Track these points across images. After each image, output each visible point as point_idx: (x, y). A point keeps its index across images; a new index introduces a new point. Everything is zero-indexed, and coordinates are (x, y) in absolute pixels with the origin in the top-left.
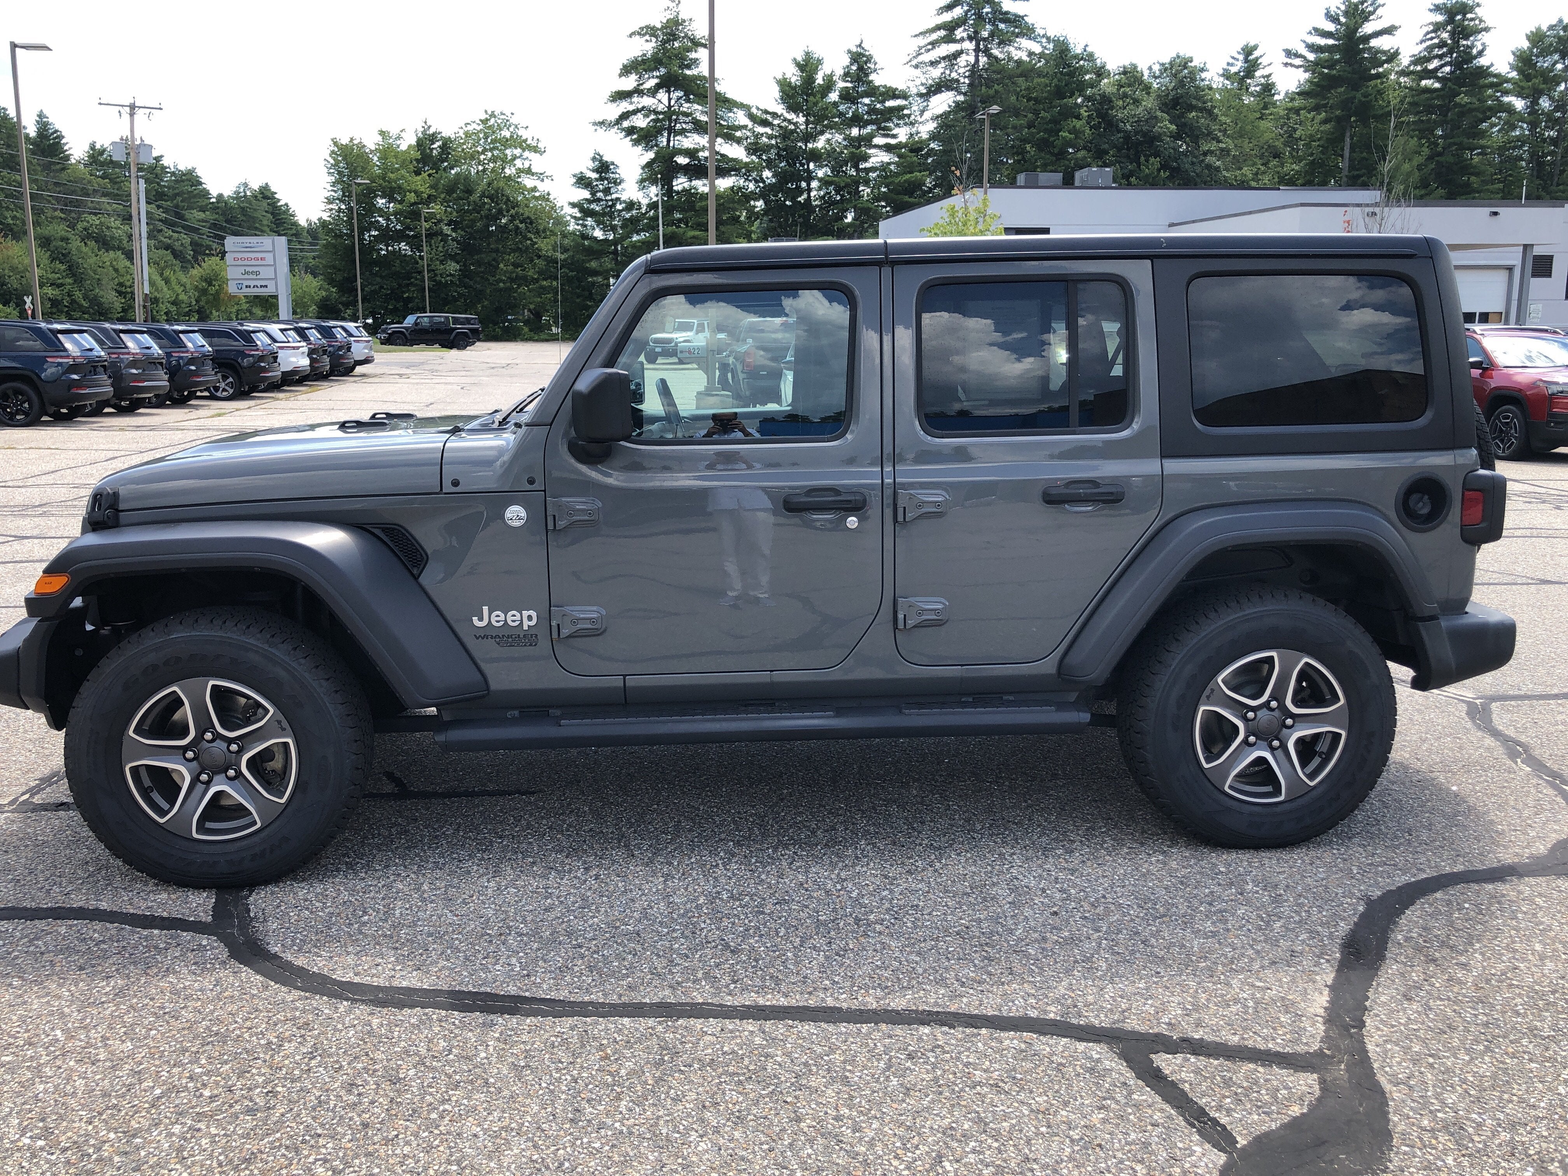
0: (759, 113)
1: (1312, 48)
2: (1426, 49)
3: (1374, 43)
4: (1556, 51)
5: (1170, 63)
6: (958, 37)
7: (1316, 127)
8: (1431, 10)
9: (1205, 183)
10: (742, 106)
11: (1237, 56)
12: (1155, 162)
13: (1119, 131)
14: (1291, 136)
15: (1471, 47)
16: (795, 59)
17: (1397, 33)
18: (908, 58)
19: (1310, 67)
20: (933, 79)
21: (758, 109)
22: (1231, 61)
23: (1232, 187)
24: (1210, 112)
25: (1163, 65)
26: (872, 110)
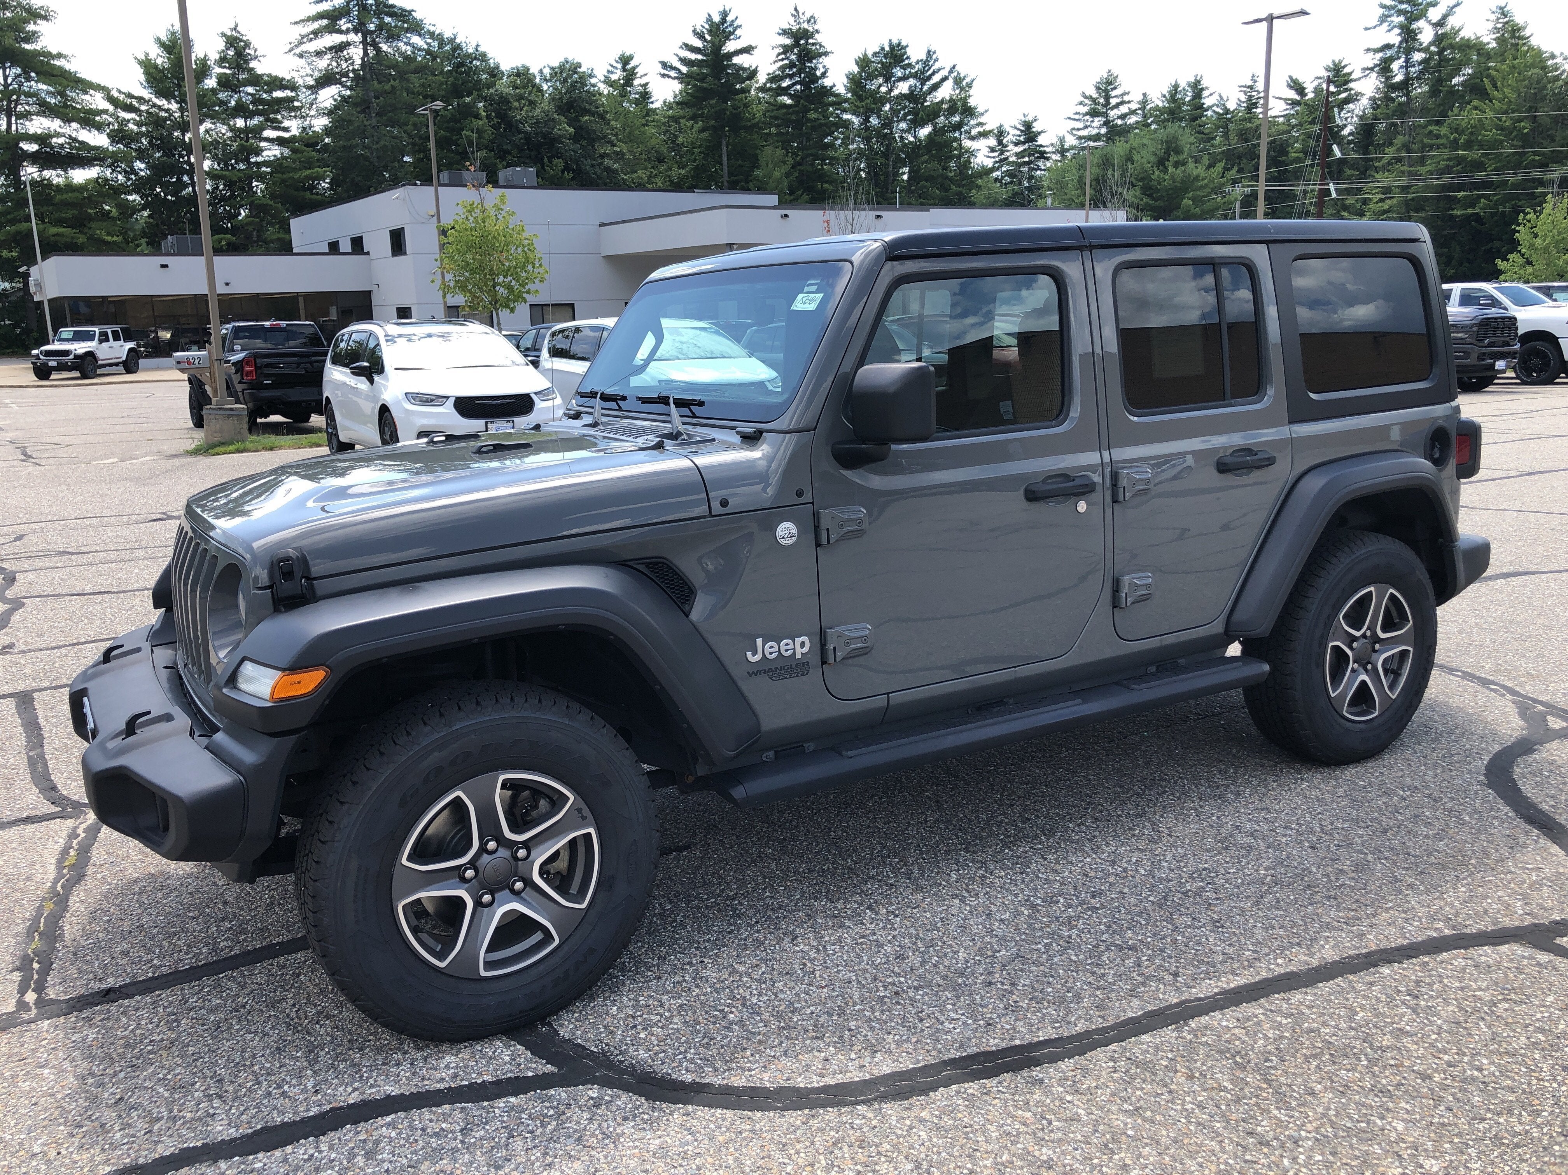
0: (122, 97)
1: (684, 61)
2: (779, 69)
3: (736, 60)
4: (880, 75)
5: (560, 67)
6: (344, 28)
7: (695, 135)
8: (779, 34)
9: (605, 184)
10: (98, 88)
11: (615, 64)
12: (559, 163)
13: (519, 132)
14: (673, 142)
15: (816, 68)
16: (159, 39)
17: (755, 52)
18: (289, 47)
19: (683, 78)
20: (320, 71)
21: (120, 92)
22: (611, 69)
23: (630, 189)
24: (602, 116)
25: (552, 69)
26: (257, 101)
